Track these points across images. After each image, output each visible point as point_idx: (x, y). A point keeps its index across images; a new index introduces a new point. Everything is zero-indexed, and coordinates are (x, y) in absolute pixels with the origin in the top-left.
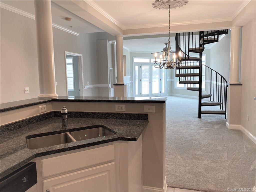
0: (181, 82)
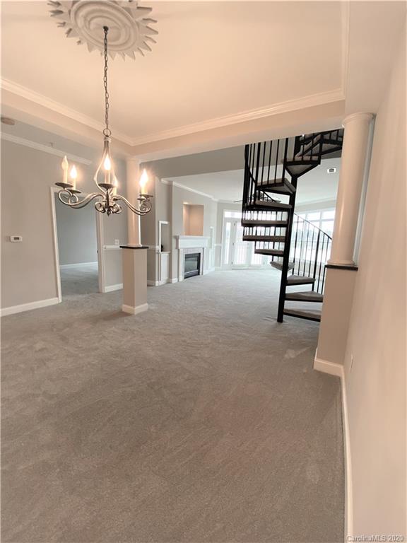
0: (257, 252)
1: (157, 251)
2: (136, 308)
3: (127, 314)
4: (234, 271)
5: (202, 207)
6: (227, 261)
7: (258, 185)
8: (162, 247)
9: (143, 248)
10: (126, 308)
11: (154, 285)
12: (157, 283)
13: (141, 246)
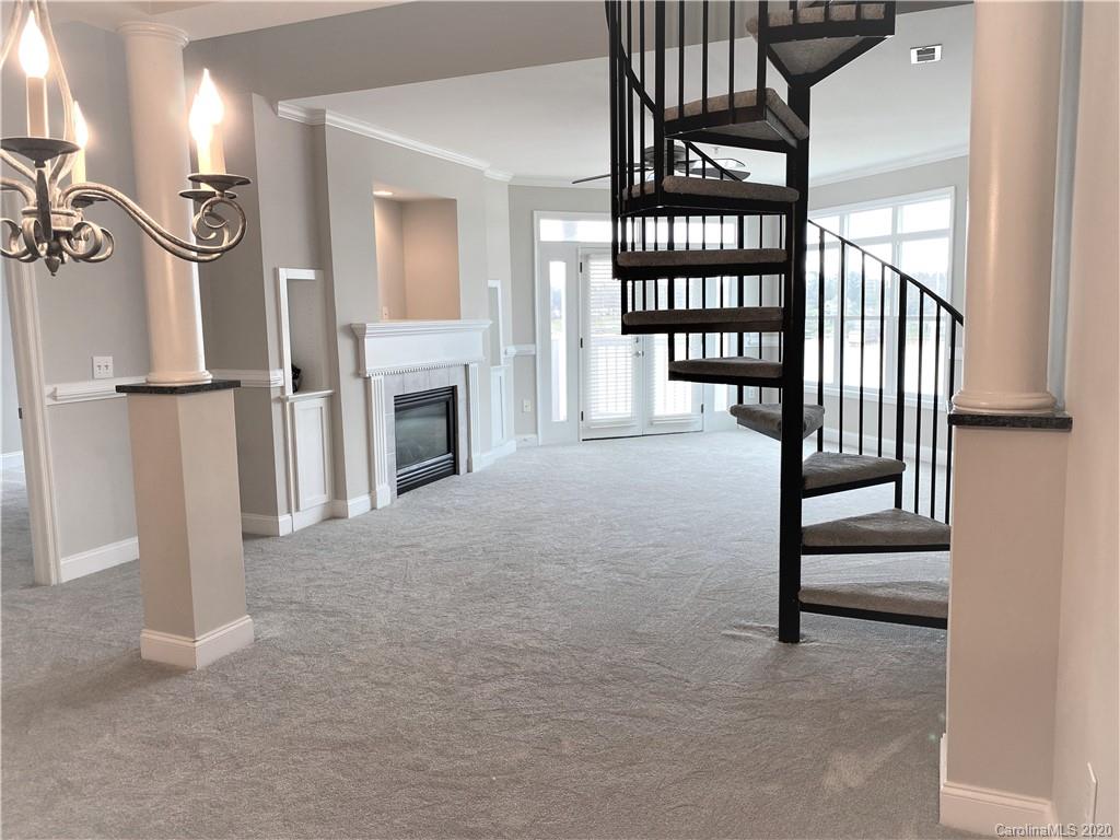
1: (275, 394)
2: (203, 640)
3: (161, 672)
4: (592, 448)
5: (450, 204)
6: (561, 410)
7: (668, 117)
8: (296, 372)
9: (216, 386)
10: (156, 643)
11: (271, 534)
12: (286, 524)
13: (207, 377)
